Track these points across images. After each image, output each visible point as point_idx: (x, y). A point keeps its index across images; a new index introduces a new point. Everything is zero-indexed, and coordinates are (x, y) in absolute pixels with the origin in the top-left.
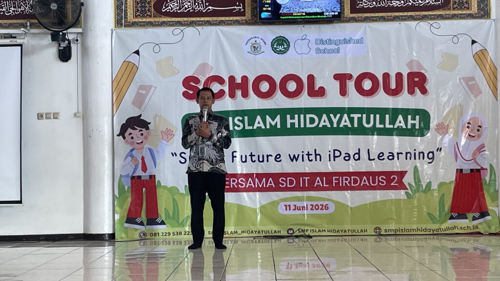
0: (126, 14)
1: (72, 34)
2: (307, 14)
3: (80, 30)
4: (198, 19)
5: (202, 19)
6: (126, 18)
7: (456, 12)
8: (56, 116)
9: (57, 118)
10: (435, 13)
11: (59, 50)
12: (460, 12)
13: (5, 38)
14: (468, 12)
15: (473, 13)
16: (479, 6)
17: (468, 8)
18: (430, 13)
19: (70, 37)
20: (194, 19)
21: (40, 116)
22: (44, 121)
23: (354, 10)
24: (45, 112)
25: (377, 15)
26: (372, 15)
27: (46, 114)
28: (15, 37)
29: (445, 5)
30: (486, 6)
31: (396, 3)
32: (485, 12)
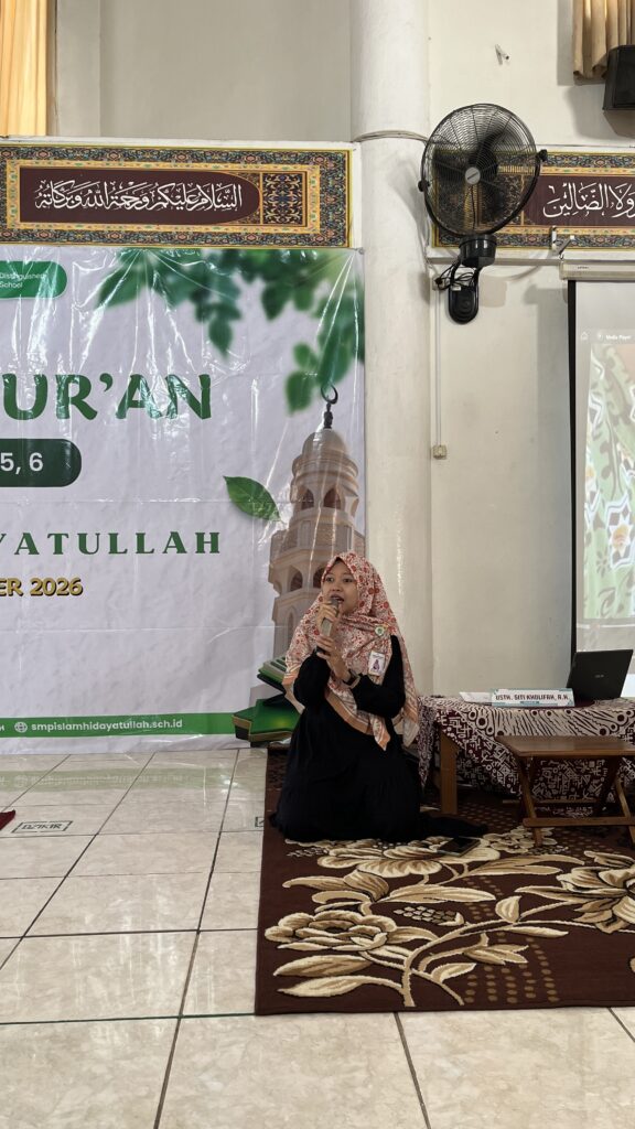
7: (271, 230)
10: (222, 229)
12: (281, 230)
14: (304, 231)
15: (311, 233)
16: (324, 216)
17: (299, 222)
18: (212, 229)
23: (28, 213)
25: (85, 227)
26: (74, 226)
29: (246, 212)
30: (342, 216)
31: (130, 202)
32: (337, 230)
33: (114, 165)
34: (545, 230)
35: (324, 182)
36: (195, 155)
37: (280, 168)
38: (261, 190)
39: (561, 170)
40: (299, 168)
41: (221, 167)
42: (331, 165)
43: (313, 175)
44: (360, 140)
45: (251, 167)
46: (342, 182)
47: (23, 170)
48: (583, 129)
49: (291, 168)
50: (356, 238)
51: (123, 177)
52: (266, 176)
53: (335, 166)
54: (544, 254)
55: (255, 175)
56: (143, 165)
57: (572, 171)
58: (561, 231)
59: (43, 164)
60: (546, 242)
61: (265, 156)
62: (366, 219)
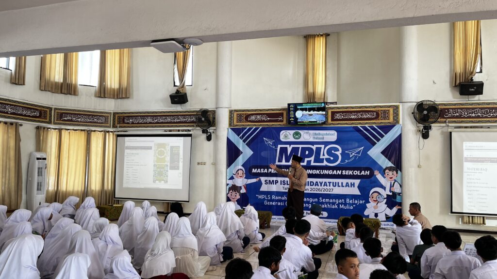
0: (233, 121)
1: (211, 130)
2: (310, 122)
3: (215, 128)
4: (263, 123)
5: (265, 123)
6: (233, 123)
7: (382, 121)
8: (205, 164)
9: (204, 165)
10: (371, 121)
11: (207, 137)
12: (384, 121)
13: (186, 131)
14: (388, 121)
16: (394, 118)
17: (388, 119)
18: (370, 121)
19: (211, 131)
20: (261, 123)
21: (198, 164)
22: (200, 166)
23: (332, 120)
24: (200, 162)
25: (343, 122)
26: (341, 122)
27: (202, 163)
28: (190, 131)
29: (377, 118)
30: (398, 118)
31: (353, 117)
32: (396, 121)
33: (350, 110)
34: (445, 120)
35: (393, 111)
36: (366, 107)
37: (384, 109)
38: (380, 114)
39: (449, 107)
40: (388, 109)
41: (372, 109)
42: (395, 108)
43: (391, 110)
44: (402, 102)
45: (378, 109)
46: (397, 111)
47: (332, 112)
48: (454, 98)
49: (386, 109)
50: (401, 122)
51: (351, 112)
52: (381, 110)
53: (396, 108)
54: (444, 125)
55: (379, 110)
56: (355, 110)
57: (451, 107)
58: (449, 120)
59: (336, 110)
60: (445, 122)
61: (381, 107)
62: (403, 119)
